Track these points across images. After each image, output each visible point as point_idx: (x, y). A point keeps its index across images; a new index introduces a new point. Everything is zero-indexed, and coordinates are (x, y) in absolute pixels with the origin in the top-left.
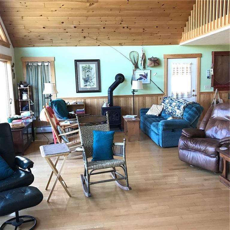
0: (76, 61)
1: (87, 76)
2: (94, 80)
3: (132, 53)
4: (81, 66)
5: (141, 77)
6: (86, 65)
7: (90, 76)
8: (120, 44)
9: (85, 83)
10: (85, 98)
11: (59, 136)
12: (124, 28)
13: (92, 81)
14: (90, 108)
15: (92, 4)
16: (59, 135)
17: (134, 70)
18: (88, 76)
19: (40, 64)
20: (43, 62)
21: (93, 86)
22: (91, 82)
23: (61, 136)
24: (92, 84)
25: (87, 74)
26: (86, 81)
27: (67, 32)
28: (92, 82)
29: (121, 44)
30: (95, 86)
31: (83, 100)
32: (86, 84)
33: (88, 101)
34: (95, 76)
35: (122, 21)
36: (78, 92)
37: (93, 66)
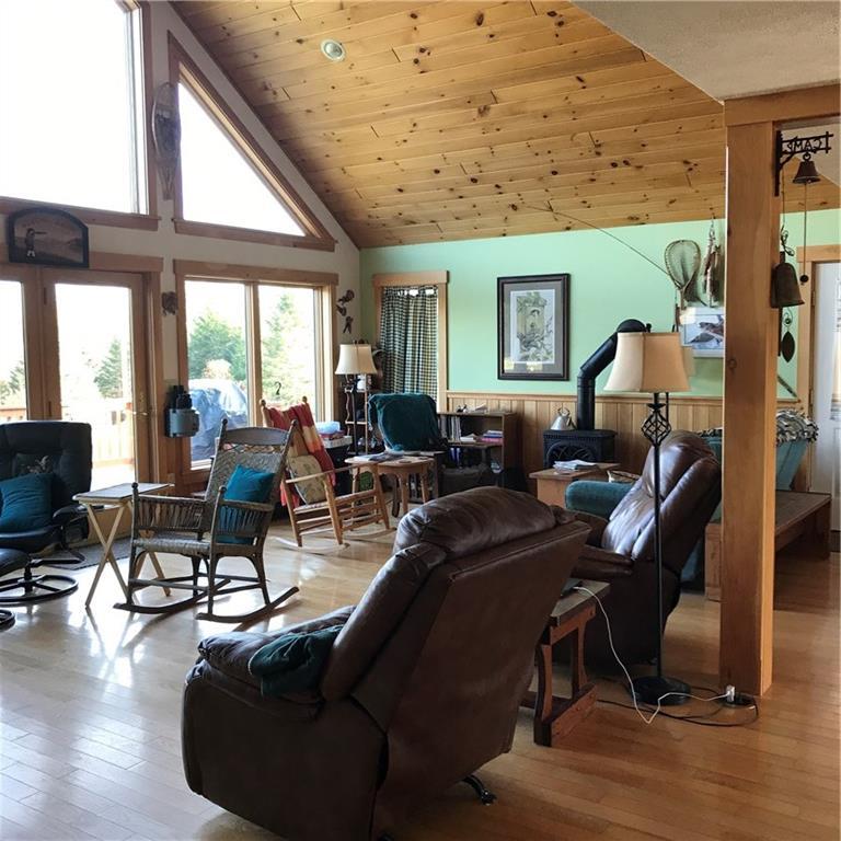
0: (502, 283)
1: (529, 328)
2: (551, 341)
3: (679, 248)
4: (515, 295)
5: (707, 332)
6: (530, 294)
7: (538, 326)
8: (632, 218)
9: (522, 350)
10: (522, 398)
11: (289, 484)
12: (614, 165)
13: (545, 342)
14: (535, 429)
15: (485, 108)
16: (288, 481)
17: (677, 309)
18: (532, 326)
19: (414, 293)
20: (422, 288)
21: (546, 359)
22: (539, 345)
23: (293, 483)
24: (543, 353)
25: (530, 320)
26: (526, 342)
27: (461, 197)
28: (543, 345)
29: (634, 220)
30: (552, 361)
31: (515, 404)
32: (526, 353)
33: (530, 408)
34: (552, 327)
35: (600, 145)
36: (503, 375)
37: (549, 295)
